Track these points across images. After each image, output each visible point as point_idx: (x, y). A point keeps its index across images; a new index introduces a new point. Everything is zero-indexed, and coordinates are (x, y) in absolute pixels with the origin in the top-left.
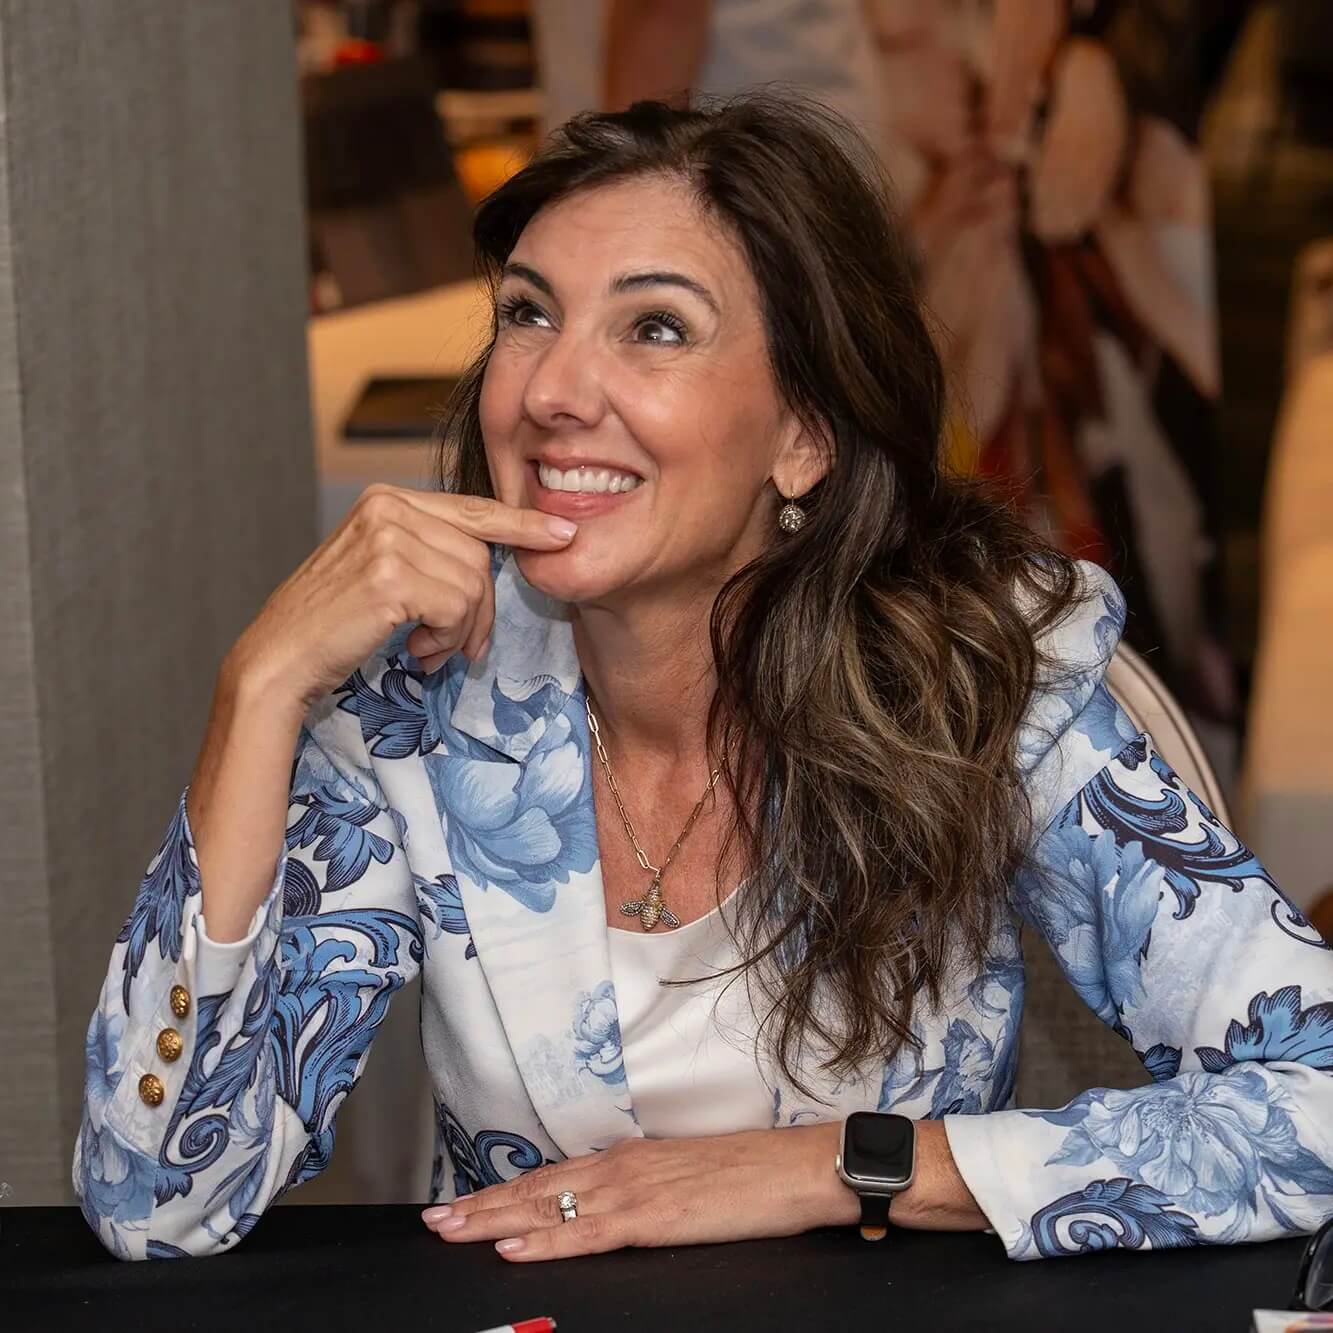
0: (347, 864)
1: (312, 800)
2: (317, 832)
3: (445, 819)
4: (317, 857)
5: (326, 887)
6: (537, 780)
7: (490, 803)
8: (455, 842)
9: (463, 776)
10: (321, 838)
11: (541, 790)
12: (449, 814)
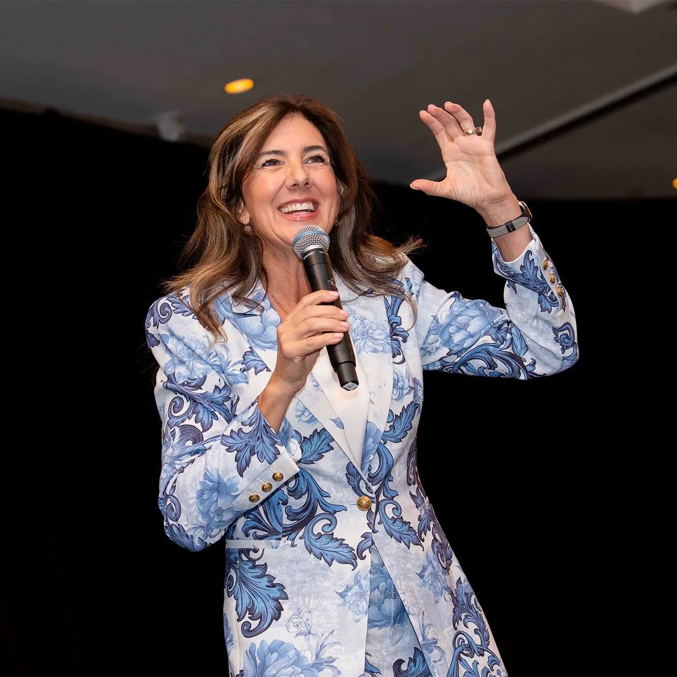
0: (206, 422)
1: (186, 383)
2: (193, 413)
3: (245, 335)
4: (196, 422)
5: (203, 430)
6: (266, 318)
7: (256, 327)
8: (250, 340)
9: (244, 323)
10: (195, 415)
11: (270, 320)
12: (246, 334)
